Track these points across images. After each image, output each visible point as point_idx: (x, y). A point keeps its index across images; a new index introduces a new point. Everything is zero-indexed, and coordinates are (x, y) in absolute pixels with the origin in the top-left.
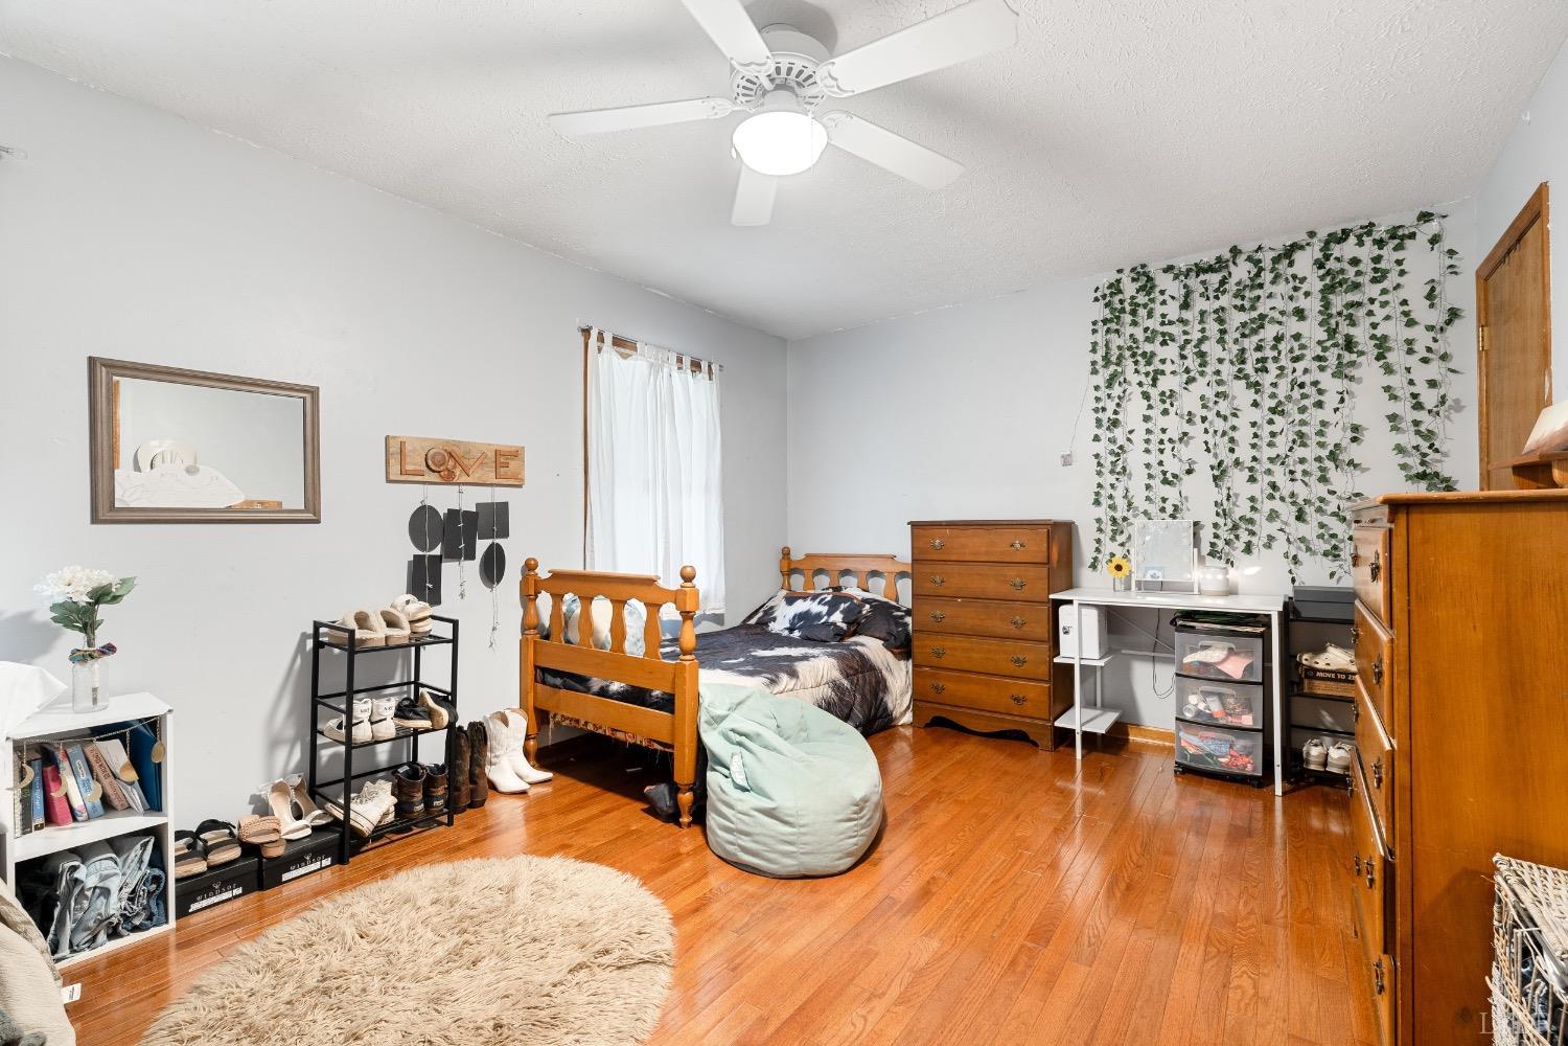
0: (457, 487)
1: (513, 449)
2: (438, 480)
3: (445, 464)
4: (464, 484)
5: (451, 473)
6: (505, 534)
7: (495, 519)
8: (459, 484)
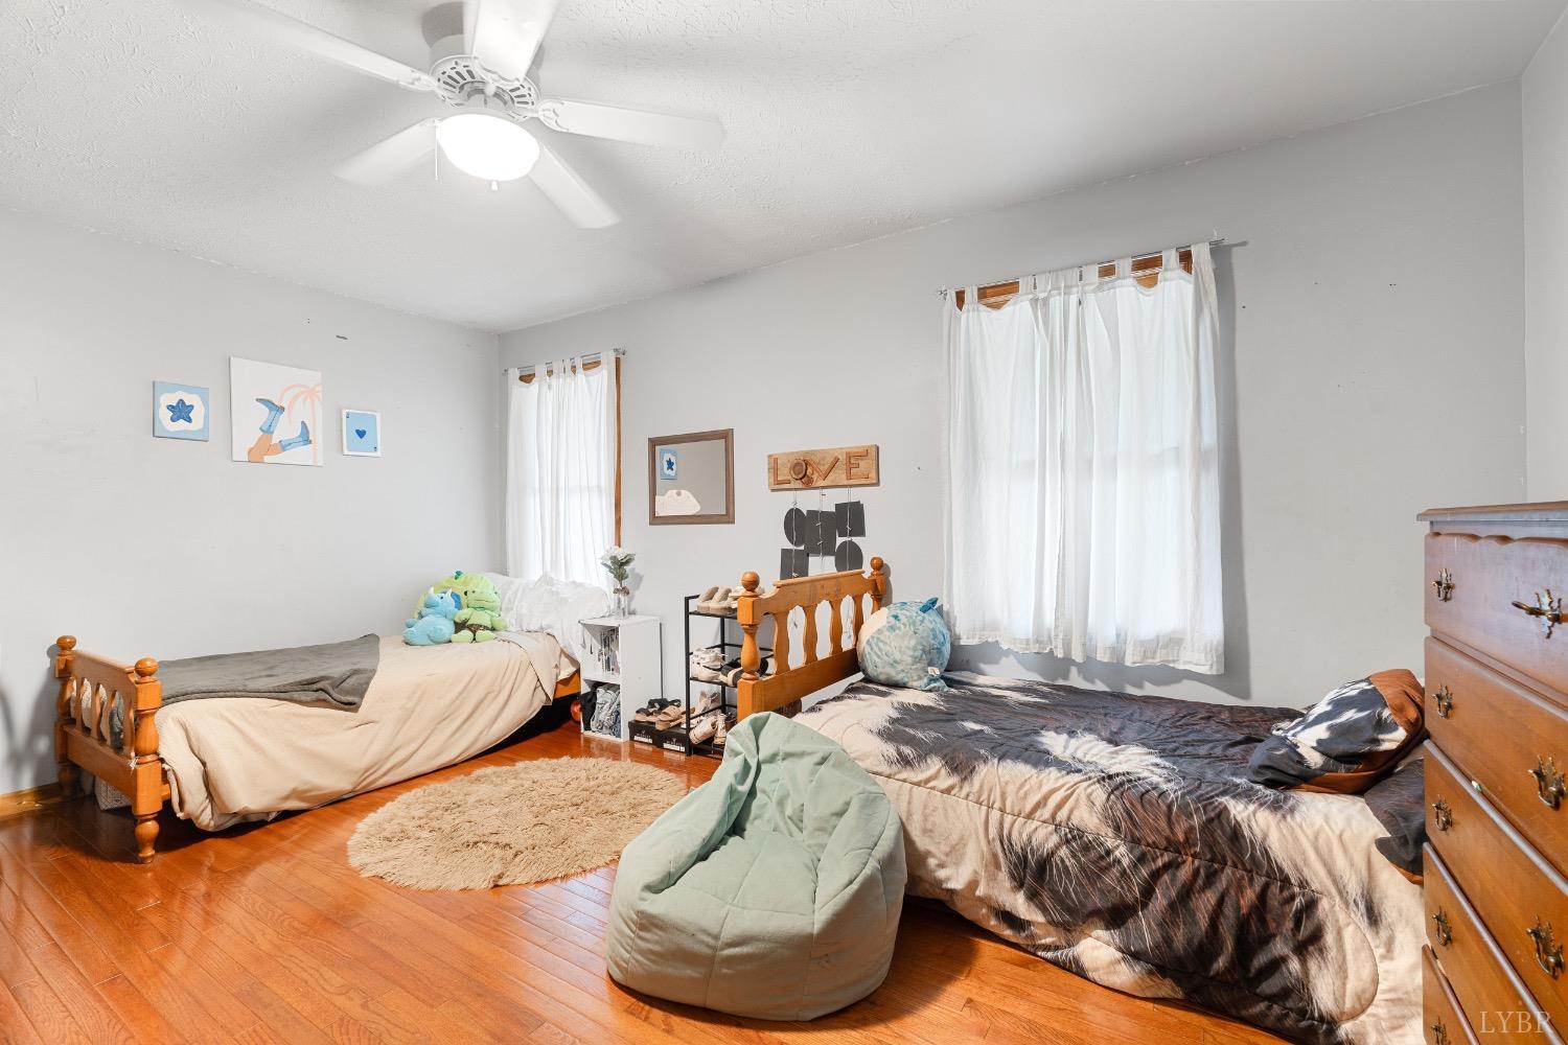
0: (817, 491)
1: (861, 450)
2: (801, 486)
3: (803, 472)
4: (823, 487)
5: (810, 480)
6: (861, 532)
7: (851, 518)
8: (817, 488)
